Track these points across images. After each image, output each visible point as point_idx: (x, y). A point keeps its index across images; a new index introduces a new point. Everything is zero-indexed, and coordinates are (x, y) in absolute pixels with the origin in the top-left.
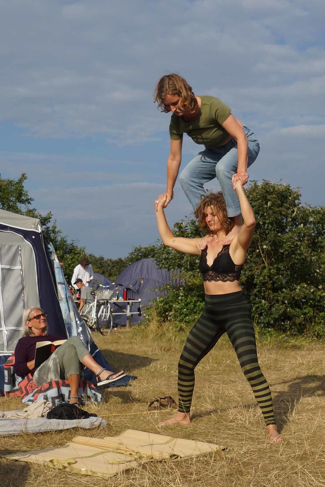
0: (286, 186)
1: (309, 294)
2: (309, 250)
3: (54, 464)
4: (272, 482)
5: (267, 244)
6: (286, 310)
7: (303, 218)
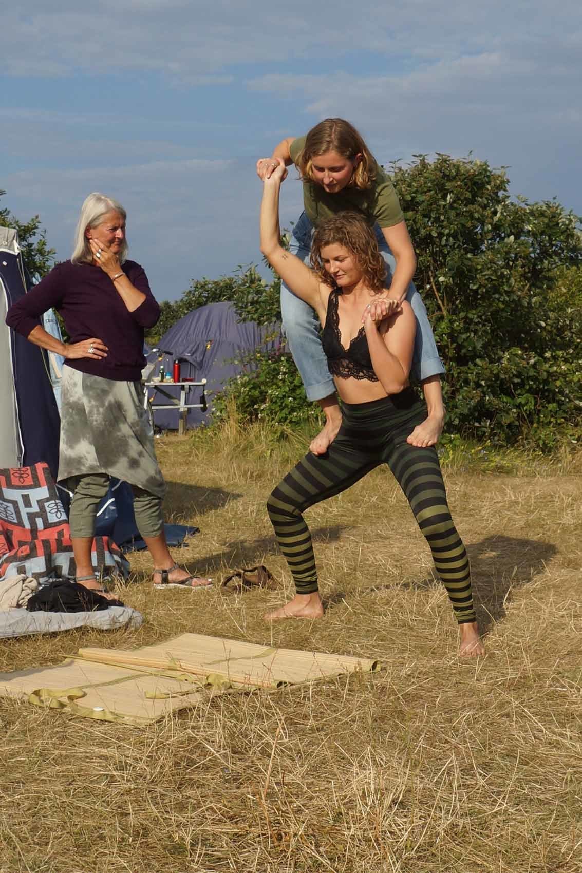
0: (481, 166)
1: (526, 367)
2: (526, 285)
3: (42, 698)
4: (463, 733)
5: (447, 273)
6: (482, 399)
7: (513, 225)
